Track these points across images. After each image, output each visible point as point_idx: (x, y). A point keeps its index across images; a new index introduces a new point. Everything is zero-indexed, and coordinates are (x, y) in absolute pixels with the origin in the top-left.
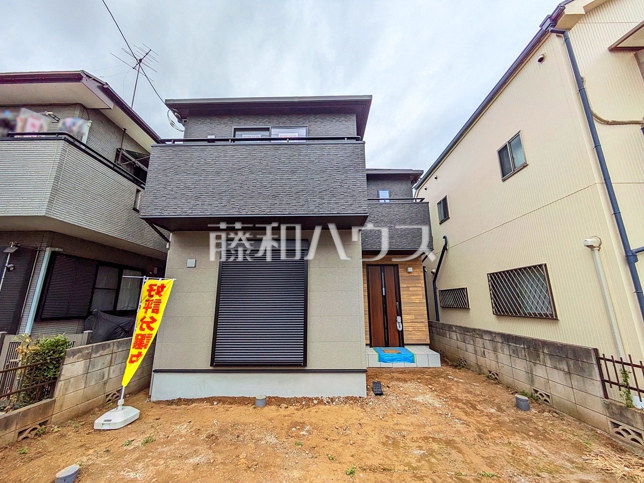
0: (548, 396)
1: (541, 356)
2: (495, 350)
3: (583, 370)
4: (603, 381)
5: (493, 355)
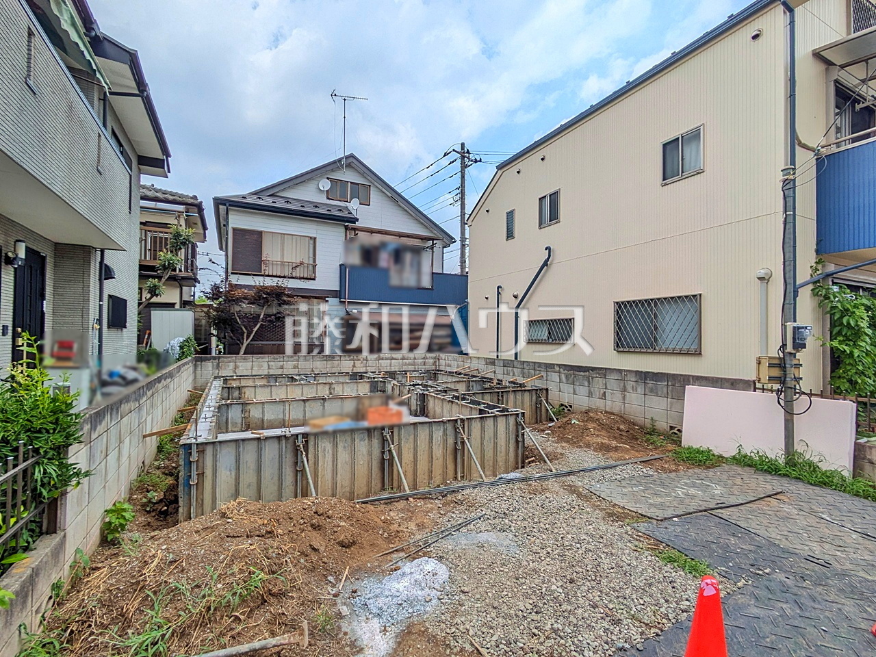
2: (623, 390)
5: (618, 395)
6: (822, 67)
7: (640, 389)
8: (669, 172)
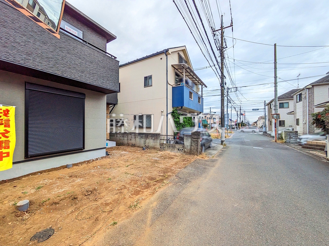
0: (148, 146)
1: (149, 137)
2: (135, 138)
3: (157, 138)
4: (160, 139)
5: (134, 139)
6: (174, 68)
7: (139, 137)
8: (146, 85)
